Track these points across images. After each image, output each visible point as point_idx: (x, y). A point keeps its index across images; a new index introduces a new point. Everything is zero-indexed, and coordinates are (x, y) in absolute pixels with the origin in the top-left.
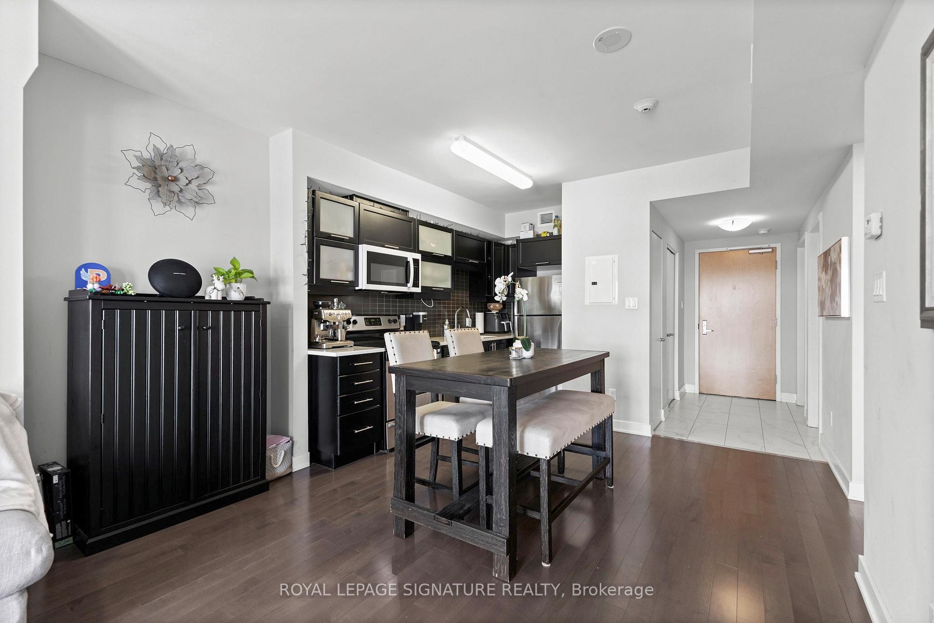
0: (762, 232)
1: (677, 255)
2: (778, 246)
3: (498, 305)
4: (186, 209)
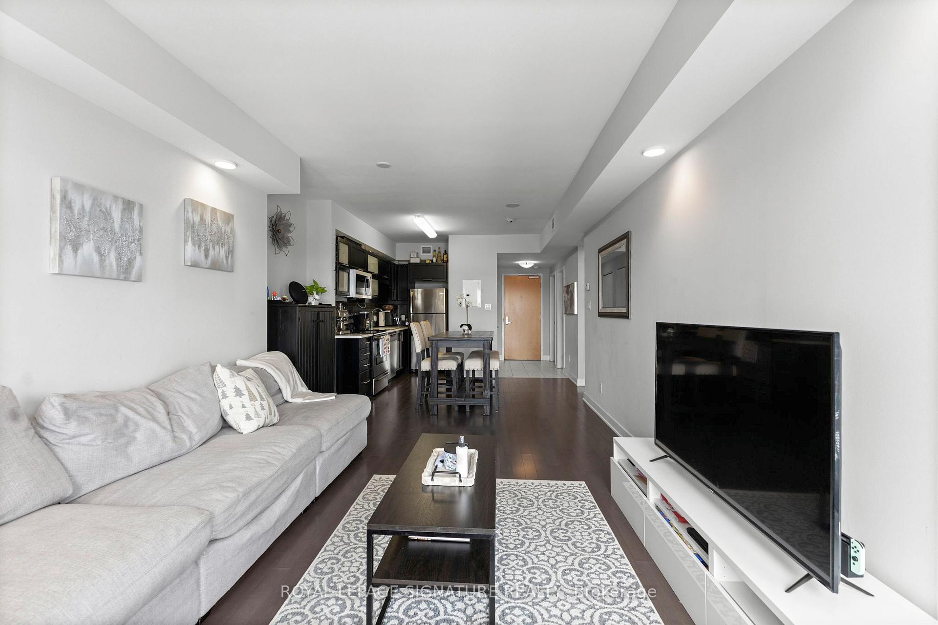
0: (536, 268)
2: (541, 275)
3: (391, 306)
4: (284, 249)
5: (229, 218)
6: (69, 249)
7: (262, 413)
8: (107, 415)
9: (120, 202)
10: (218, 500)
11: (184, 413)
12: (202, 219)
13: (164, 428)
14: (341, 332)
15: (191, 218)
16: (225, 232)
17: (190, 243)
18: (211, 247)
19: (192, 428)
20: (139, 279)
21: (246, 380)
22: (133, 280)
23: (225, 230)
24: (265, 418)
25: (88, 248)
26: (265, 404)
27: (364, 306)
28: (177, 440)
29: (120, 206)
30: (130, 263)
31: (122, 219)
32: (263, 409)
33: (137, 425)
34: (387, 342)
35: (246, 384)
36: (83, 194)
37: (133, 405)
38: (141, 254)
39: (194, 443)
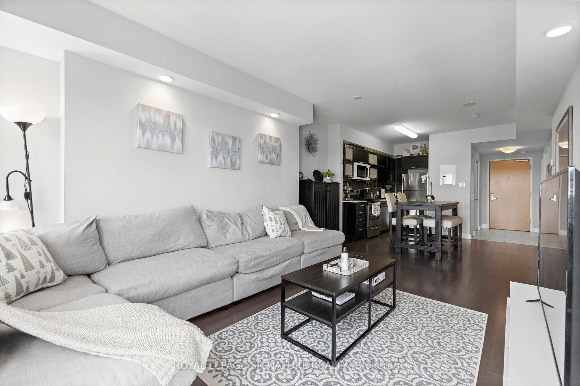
0: (523, 152)
1: (479, 163)
2: (531, 158)
3: (390, 186)
4: (313, 153)
5: (278, 140)
6: (214, 157)
7: (280, 230)
8: (220, 220)
9: (231, 138)
10: (243, 257)
11: (248, 225)
12: (265, 142)
13: (239, 229)
14: (346, 199)
15: (260, 142)
16: (276, 147)
17: (259, 153)
18: (269, 154)
19: (250, 231)
20: (239, 169)
21: (275, 214)
22: (236, 169)
23: (276, 146)
24: (281, 233)
25: (220, 157)
26: (282, 226)
27: (368, 185)
28: (243, 235)
29: (232, 140)
30: (235, 162)
31: (232, 145)
32: (280, 228)
33: (230, 226)
34: (378, 206)
35: (274, 216)
36: (219, 136)
37: (230, 218)
38: (239, 158)
39: (250, 238)
